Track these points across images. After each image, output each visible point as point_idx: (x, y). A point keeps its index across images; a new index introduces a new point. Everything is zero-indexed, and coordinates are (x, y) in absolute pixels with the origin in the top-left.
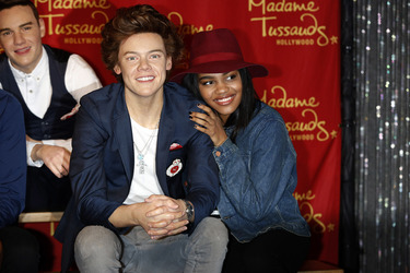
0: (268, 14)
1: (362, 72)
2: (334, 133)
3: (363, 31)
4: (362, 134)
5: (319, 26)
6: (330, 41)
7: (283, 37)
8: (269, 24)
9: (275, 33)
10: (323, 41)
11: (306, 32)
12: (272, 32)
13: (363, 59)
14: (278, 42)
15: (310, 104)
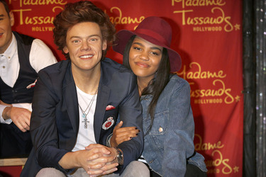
0: (187, 8)
1: (261, 52)
2: (237, 98)
3: (261, 21)
4: (261, 98)
5: (225, 17)
6: (234, 28)
7: (198, 26)
8: (187, 15)
9: (192, 22)
10: (229, 27)
11: (216, 21)
12: (190, 22)
13: (261, 41)
14: (194, 29)
15: (219, 76)
